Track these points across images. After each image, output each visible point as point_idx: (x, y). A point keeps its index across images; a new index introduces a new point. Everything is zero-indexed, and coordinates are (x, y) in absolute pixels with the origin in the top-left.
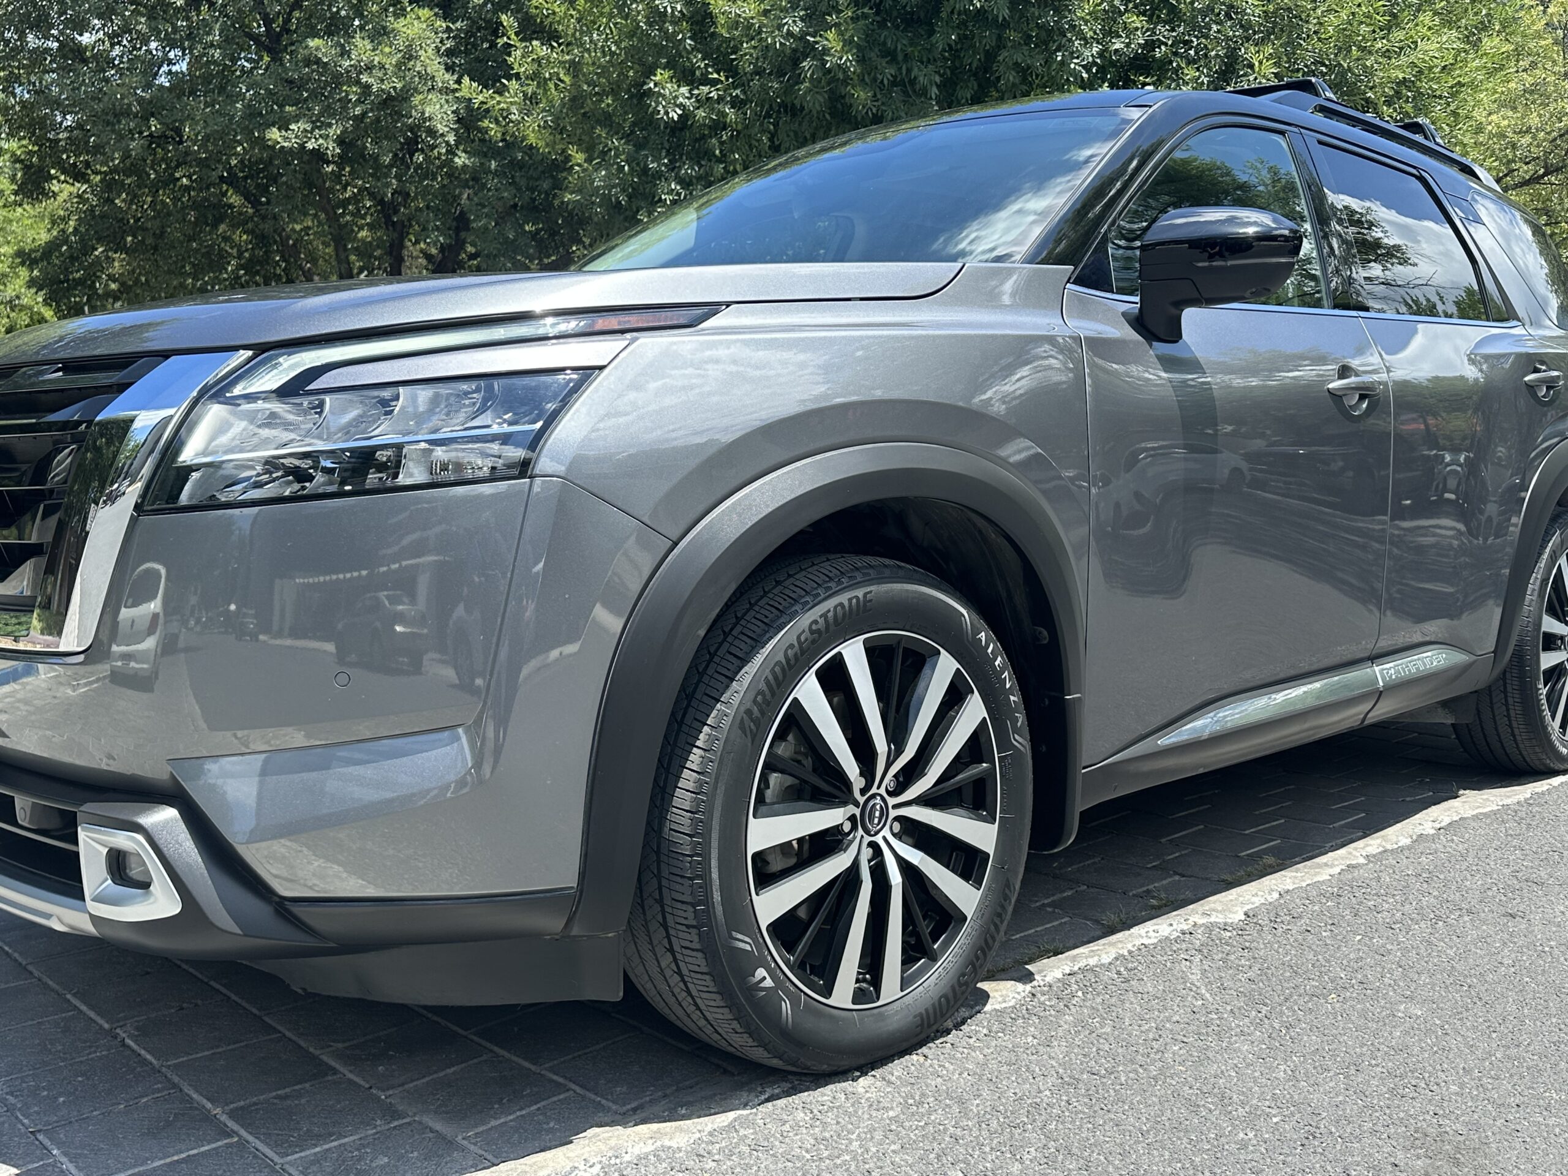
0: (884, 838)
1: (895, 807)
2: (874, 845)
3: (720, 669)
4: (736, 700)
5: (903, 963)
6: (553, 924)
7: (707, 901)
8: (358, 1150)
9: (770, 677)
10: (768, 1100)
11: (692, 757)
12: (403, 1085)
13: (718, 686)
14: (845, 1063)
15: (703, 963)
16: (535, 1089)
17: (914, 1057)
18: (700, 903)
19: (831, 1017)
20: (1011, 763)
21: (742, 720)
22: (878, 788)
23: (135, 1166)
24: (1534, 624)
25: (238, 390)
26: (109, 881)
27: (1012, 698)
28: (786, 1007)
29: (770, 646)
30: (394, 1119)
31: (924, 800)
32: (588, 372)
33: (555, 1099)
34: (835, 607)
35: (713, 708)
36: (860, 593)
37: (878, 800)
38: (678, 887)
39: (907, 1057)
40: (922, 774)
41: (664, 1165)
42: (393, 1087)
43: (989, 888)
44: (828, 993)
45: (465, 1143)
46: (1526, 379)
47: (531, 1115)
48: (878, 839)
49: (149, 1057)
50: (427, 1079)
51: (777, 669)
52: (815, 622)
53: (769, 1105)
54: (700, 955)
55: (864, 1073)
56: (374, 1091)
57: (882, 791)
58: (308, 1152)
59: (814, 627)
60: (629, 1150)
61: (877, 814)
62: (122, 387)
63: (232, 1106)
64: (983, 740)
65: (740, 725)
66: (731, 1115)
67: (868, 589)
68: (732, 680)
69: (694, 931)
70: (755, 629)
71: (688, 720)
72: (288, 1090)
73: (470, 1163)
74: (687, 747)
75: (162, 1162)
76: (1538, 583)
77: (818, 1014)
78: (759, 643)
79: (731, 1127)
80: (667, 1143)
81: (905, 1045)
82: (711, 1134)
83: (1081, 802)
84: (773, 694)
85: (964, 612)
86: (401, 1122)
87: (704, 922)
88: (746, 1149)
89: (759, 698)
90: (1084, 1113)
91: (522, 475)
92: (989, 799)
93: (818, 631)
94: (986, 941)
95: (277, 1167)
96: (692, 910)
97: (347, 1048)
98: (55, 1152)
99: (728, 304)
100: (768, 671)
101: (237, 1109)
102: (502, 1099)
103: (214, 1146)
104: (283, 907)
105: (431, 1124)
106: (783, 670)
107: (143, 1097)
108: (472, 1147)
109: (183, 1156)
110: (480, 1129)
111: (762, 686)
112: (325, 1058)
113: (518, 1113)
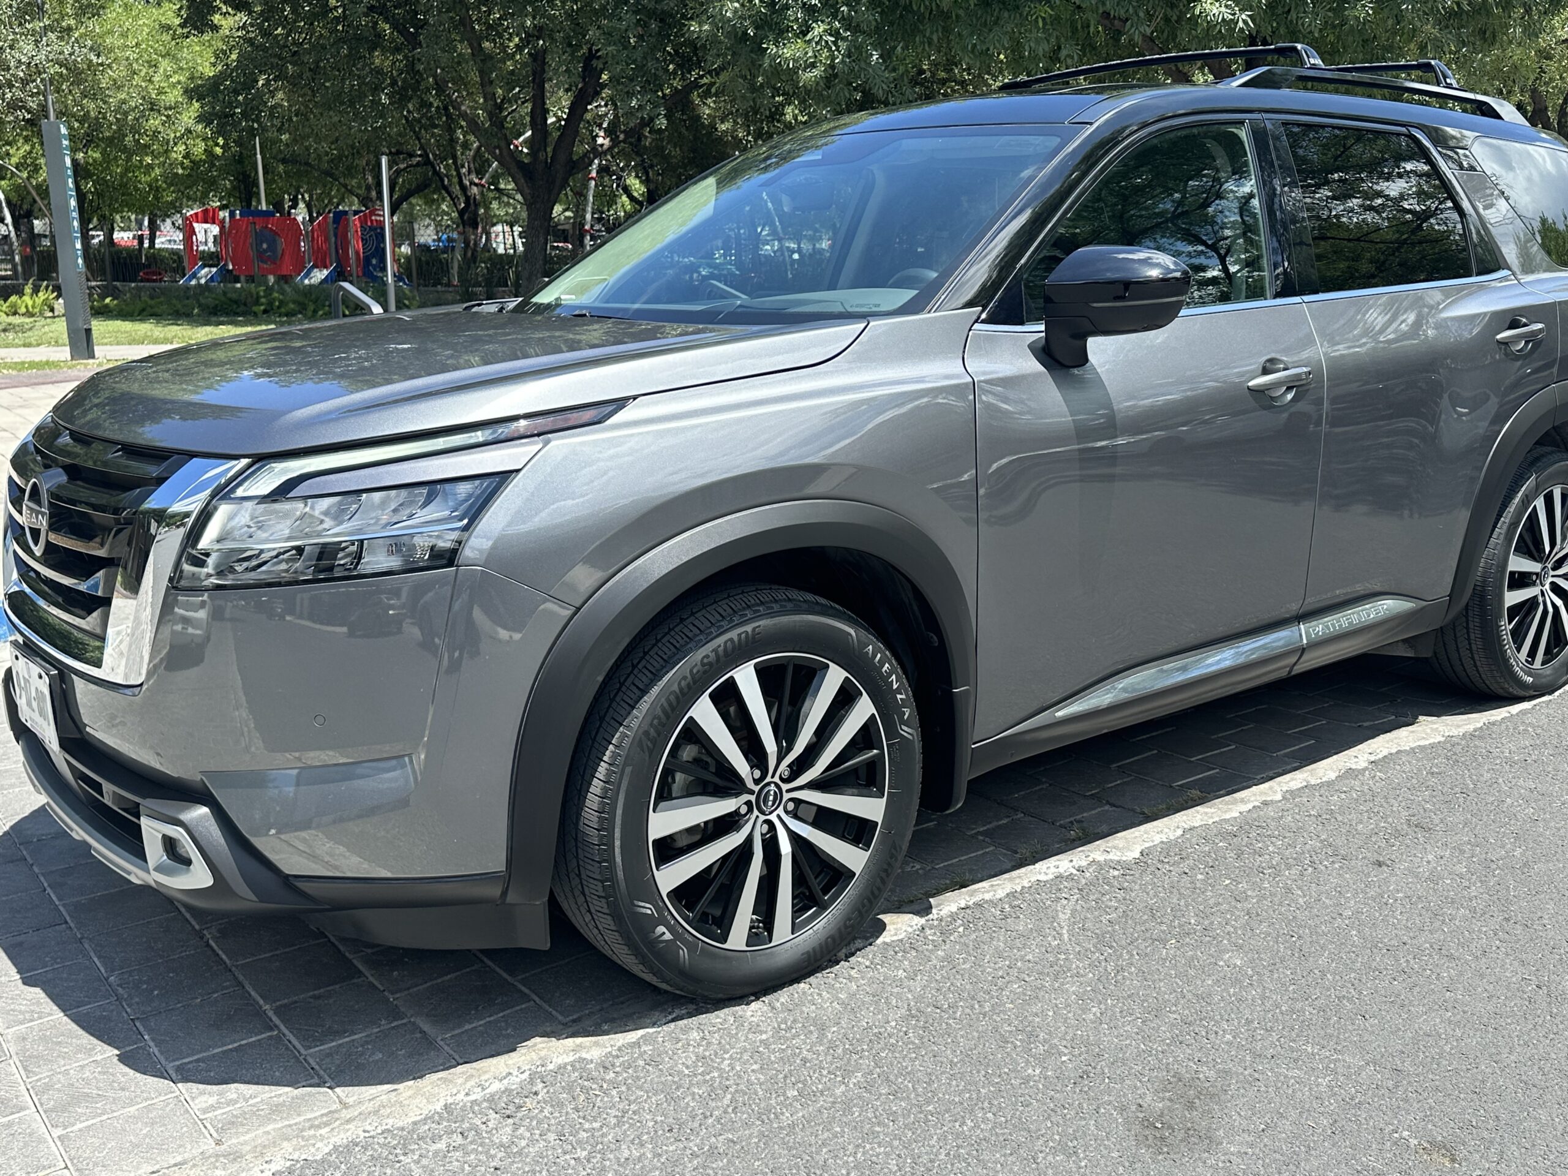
0: (779, 816)
1: (788, 791)
2: (769, 823)
3: (625, 698)
4: (635, 724)
5: (794, 912)
6: (495, 891)
7: (613, 878)
8: (362, 1046)
9: (665, 704)
10: (673, 1020)
11: (600, 769)
12: (409, 989)
13: (623, 712)
14: (739, 993)
15: (612, 923)
16: (505, 999)
17: (802, 985)
18: (607, 880)
19: (726, 958)
20: (900, 747)
21: (640, 740)
22: (773, 777)
23: (201, 1052)
24: (1498, 566)
25: (240, 492)
26: (165, 857)
27: (899, 696)
28: (684, 953)
29: (666, 679)
30: (395, 1019)
31: (814, 785)
32: (505, 476)
33: (518, 1008)
34: (726, 643)
35: (617, 730)
36: (749, 628)
37: (773, 787)
38: (590, 867)
39: (795, 986)
40: (811, 765)
41: (576, 1074)
42: (400, 991)
43: (876, 850)
44: (724, 940)
45: (442, 1043)
46: (1499, 337)
47: (497, 1021)
48: (773, 817)
49: (224, 957)
50: (428, 984)
51: (672, 698)
52: (707, 656)
53: (672, 1025)
54: (609, 917)
55: (757, 999)
56: (386, 993)
57: (777, 779)
58: (326, 1046)
59: (705, 661)
60: (554, 1060)
61: (771, 798)
62: (160, 481)
63: (278, 1003)
64: (872, 730)
65: (638, 743)
66: (641, 1032)
67: (757, 624)
68: (633, 708)
69: (603, 900)
70: (655, 664)
71: (599, 738)
72: (322, 990)
73: (441, 1061)
74: (597, 761)
75: (220, 1050)
76: (1505, 527)
77: (713, 956)
78: (656, 677)
79: (637, 1044)
80: (584, 1055)
81: (795, 976)
82: (619, 1049)
83: (966, 773)
84: (668, 717)
85: (852, 632)
86: (400, 1022)
87: (610, 894)
88: (642, 1063)
89: (656, 722)
90: (913, 1043)
91: (450, 563)
92: (878, 778)
93: (710, 664)
94: (872, 893)
95: (301, 1058)
96: (600, 884)
97: (373, 954)
98: (146, 1037)
99: (635, 398)
100: (663, 700)
101: (281, 1006)
102: (478, 1006)
103: (259, 1037)
104: (288, 881)
105: (422, 1025)
106: (677, 698)
107: (214, 993)
108: (446, 1048)
109: (236, 1045)
110: (456, 1032)
111: (659, 711)
112: (355, 962)
113: (488, 1019)
